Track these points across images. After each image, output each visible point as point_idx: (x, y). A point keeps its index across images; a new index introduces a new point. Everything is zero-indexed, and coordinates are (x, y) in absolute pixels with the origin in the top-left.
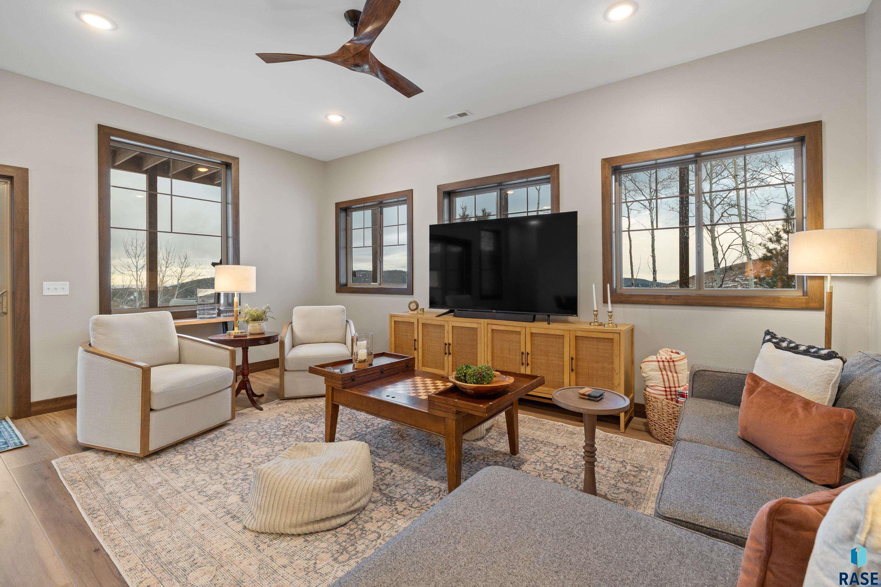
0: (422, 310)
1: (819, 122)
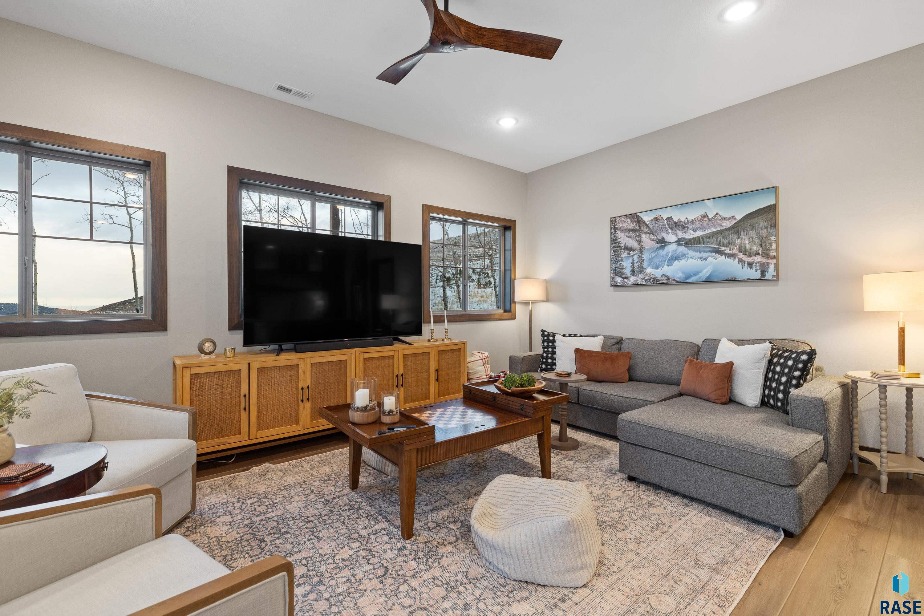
0: (233, 351)
1: (515, 221)
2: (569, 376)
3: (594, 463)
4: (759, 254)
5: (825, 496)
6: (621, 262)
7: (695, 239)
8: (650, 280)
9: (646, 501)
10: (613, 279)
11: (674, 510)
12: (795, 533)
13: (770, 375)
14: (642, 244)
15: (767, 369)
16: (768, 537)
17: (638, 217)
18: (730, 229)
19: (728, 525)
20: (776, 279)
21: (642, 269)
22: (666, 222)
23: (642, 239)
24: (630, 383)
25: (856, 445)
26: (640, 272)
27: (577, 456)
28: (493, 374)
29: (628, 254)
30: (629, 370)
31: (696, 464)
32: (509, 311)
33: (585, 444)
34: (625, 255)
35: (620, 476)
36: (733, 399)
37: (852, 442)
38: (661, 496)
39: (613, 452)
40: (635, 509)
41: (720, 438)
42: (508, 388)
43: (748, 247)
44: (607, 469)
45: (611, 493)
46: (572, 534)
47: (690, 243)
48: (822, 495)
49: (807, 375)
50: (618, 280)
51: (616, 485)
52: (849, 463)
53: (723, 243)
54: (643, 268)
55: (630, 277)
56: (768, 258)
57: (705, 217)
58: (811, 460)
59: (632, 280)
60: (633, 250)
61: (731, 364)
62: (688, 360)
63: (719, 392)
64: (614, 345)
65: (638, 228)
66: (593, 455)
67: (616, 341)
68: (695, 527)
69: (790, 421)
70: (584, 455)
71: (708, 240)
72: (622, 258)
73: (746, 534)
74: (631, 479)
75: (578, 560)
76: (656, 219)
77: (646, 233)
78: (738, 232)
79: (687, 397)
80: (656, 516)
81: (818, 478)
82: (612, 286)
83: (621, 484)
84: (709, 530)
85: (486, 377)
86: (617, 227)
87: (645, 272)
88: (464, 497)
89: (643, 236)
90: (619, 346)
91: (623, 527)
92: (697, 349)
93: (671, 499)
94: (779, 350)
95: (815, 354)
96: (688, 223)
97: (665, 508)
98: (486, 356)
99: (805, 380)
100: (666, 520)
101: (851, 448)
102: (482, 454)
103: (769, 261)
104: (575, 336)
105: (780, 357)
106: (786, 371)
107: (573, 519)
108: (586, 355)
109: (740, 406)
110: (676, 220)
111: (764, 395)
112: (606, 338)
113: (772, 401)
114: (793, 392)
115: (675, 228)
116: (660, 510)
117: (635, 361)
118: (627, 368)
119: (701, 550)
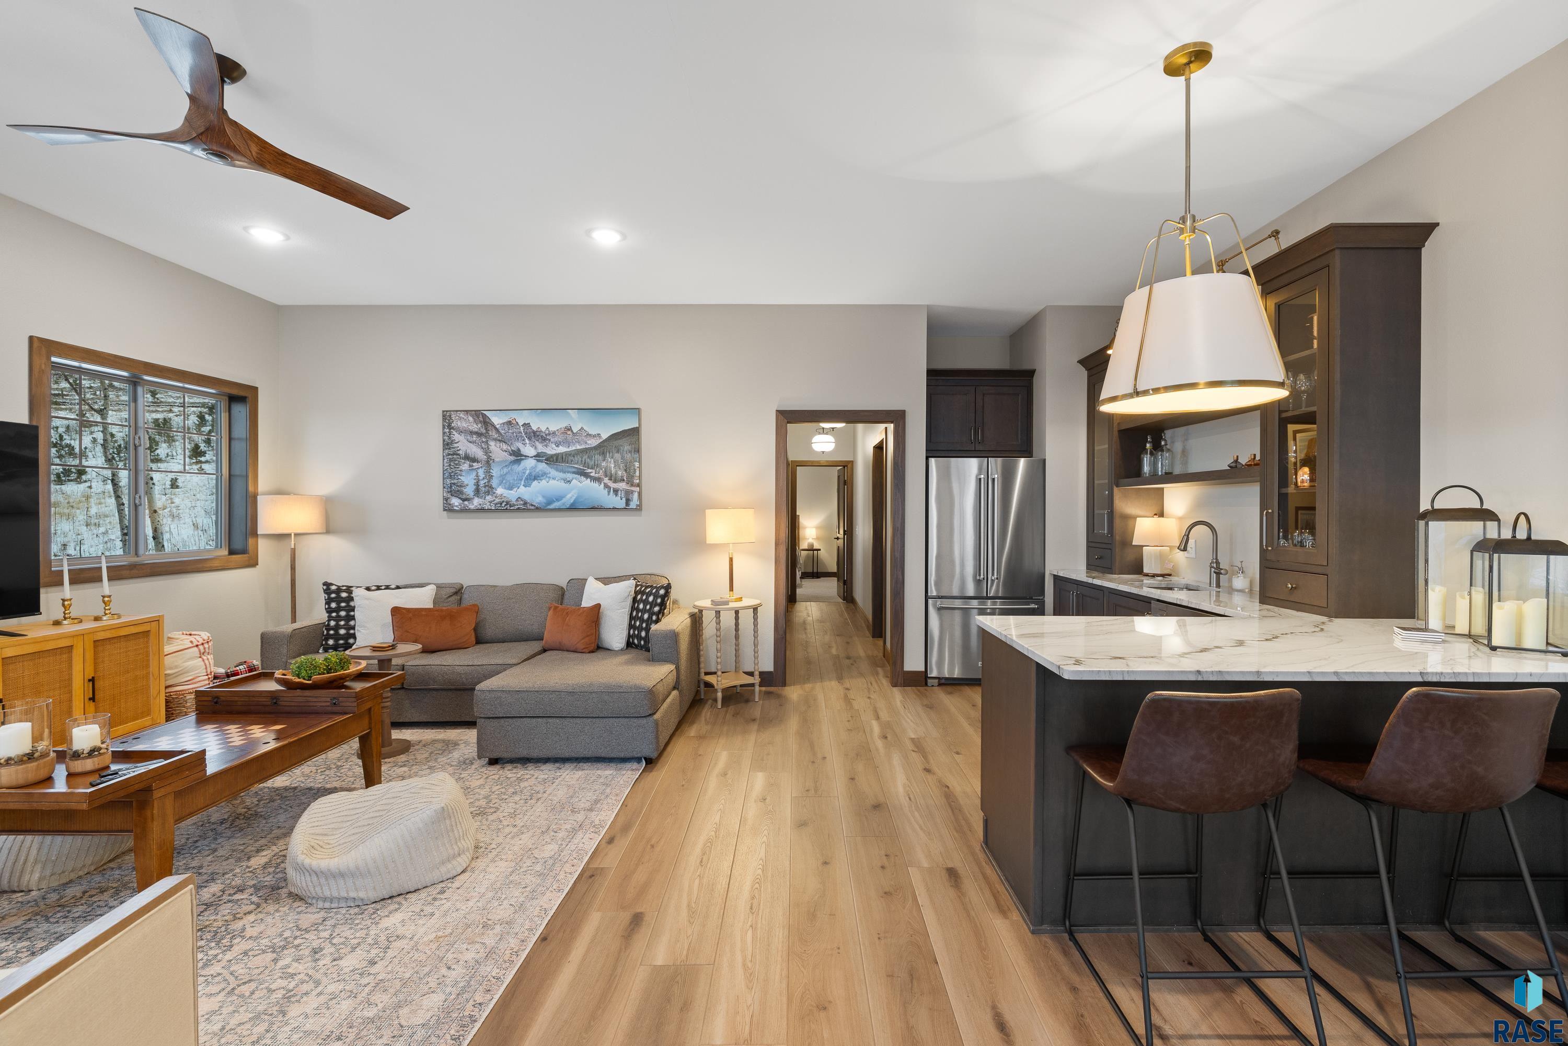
1: (257, 388)
2: (394, 648)
3: (439, 760)
4: (624, 480)
5: (677, 721)
6: (459, 477)
7: (557, 455)
8: (501, 504)
9: (515, 779)
10: (446, 501)
11: (547, 776)
12: (654, 758)
13: (634, 614)
14: (490, 454)
15: (632, 608)
16: (633, 770)
17: (484, 416)
18: (596, 448)
19: (599, 772)
20: (639, 508)
21: (490, 489)
22: (522, 428)
23: (490, 447)
24: (478, 646)
25: (702, 671)
26: (488, 493)
27: (411, 759)
28: (222, 671)
29: (470, 466)
30: (475, 630)
31: (568, 720)
32: (244, 551)
33: (419, 742)
34: (465, 466)
35: (478, 763)
36: (600, 645)
37: (699, 668)
38: (530, 768)
39: (462, 742)
40: (503, 790)
41: (591, 684)
42: (304, 679)
43: (613, 471)
44: (459, 762)
45: (471, 783)
46: (447, 821)
47: (552, 459)
48: (674, 721)
49: (665, 609)
50: (455, 502)
51: (474, 775)
52: (698, 690)
53: (588, 464)
54: (491, 487)
55: (473, 498)
56: (632, 485)
57: (569, 430)
58: (665, 688)
59: (476, 502)
60: (478, 462)
61: (598, 606)
62: (551, 607)
63: (587, 639)
64: (451, 596)
65: (484, 431)
66: (435, 752)
67: (453, 590)
68: (569, 783)
69: (651, 657)
70: (421, 755)
71: (572, 458)
72: (461, 471)
73: (614, 773)
74: (493, 762)
75: (455, 847)
76: (509, 423)
77: (495, 440)
78: (603, 453)
79: (552, 651)
80: (529, 788)
81: (672, 704)
82: (445, 510)
83: (481, 772)
84: (582, 782)
85: (207, 677)
86: (453, 425)
87: (494, 493)
88: (239, 860)
89: (492, 443)
90: (459, 597)
91: (493, 810)
92: (561, 593)
93: (541, 768)
94: (642, 586)
95: (671, 588)
96: (549, 434)
97: (537, 778)
98: (206, 638)
99: (663, 615)
100: (540, 788)
101: (699, 676)
102: (239, 802)
103: (633, 489)
104: (387, 587)
105: (643, 593)
106: (648, 607)
107: (447, 804)
108: (411, 615)
109: (608, 652)
110: (534, 428)
111: (629, 636)
112: (439, 587)
113: (636, 641)
114: (654, 627)
115: (533, 439)
116: (532, 781)
117: (483, 616)
118: (473, 627)
119: (577, 800)
